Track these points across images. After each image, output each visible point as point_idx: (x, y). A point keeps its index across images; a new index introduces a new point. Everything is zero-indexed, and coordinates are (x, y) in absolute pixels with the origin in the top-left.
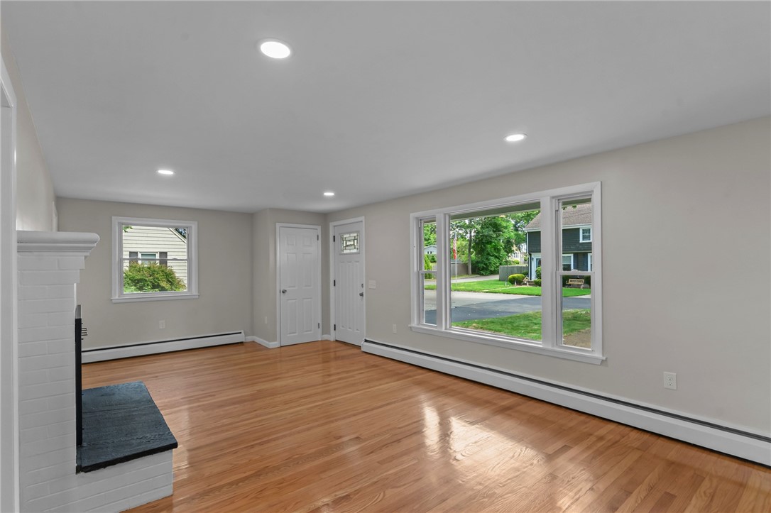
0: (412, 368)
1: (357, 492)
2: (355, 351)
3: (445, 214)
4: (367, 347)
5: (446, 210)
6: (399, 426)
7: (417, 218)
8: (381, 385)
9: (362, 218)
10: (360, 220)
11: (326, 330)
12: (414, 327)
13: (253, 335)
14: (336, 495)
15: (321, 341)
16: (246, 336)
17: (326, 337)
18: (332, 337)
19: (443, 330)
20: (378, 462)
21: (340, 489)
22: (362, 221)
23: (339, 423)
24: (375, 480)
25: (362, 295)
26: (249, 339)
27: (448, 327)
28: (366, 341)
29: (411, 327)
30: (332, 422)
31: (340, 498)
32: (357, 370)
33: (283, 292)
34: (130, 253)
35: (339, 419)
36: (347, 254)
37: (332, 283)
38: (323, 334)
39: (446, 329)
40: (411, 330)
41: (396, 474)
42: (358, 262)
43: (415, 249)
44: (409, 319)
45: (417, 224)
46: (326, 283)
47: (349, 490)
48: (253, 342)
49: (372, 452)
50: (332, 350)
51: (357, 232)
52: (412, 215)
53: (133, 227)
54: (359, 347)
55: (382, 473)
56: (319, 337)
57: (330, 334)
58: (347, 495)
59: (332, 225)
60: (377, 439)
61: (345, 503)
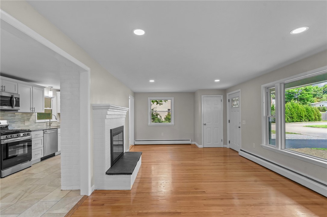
0: (261, 167)
1: (185, 213)
2: (236, 154)
3: (281, 84)
4: (241, 153)
5: (282, 80)
6: (228, 193)
7: (265, 87)
8: (235, 172)
9: (240, 90)
10: (239, 91)
11: (225, 143)
12: (263, 146)
13: (195, 141)
14: (176, 210)
15: (223, 147)
16: (191, 142)
17: (225, 146)
18: (228, 146)
19: (279, 149)
20: (204, 205)
21: (180, 209)
22: (239, 92)
23: (202, 183)
24: (196, 211)
25: (239, 127)
26: (193, 143)
27: (283, 148)
28: (241, 150)
29: (262, 146)
30: (199, 182)
31: (177, 212)
32: (229, 163)
33: (205, 125)
34: (168, 109)
35: (203, 182)
36: (234, 108)
37: (228, 121)
38: (224, 144)
39: (281, 149)
40: (262, 147)
41: (207, 212)
42: (238, 111)
43: (264, 104)
44: (261, 141)
45: (266, 90)
46: (226, 121)
47: (183, 211)
48: (195, 144)
49: (205, 200)
50: (228, 152)
51: (238, 97)
52: (263, 86)
53: (168, 100)
54: (238, 152)
55: (202, 210)
56: (222, 145)
57: (227, 145)
58: (180, 212)
59: (228, 94)
60: (212, 195)
61: (177, 215)
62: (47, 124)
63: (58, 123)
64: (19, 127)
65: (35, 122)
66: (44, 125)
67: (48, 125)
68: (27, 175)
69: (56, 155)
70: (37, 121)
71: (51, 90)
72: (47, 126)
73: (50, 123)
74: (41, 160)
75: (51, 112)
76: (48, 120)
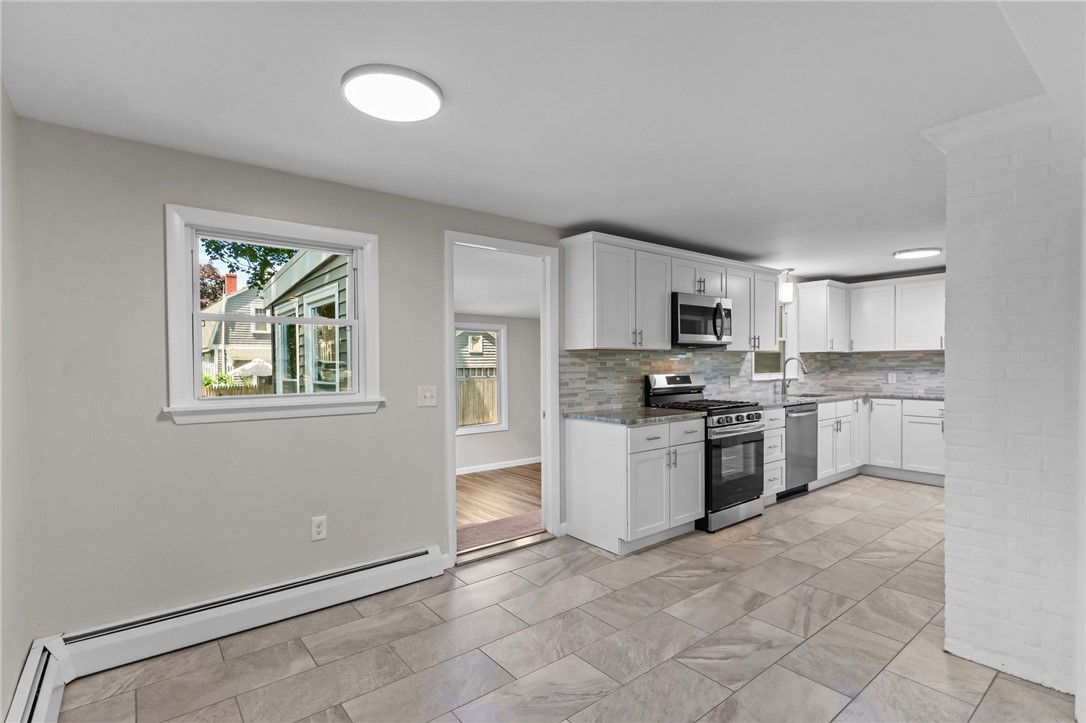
62: (775, 386)
63: (801, 383)
64: (719, 393)
65: (751, 381)
66: (767, 390)
67: (779, 389)
68: (770, 543)
69: (809, 490)
70: (757, 377)
71: (788, 281)
72: (775, 393)
73: (784, 384)
74: (778, 499)
75: (781, 351)
76: (779, 376)
